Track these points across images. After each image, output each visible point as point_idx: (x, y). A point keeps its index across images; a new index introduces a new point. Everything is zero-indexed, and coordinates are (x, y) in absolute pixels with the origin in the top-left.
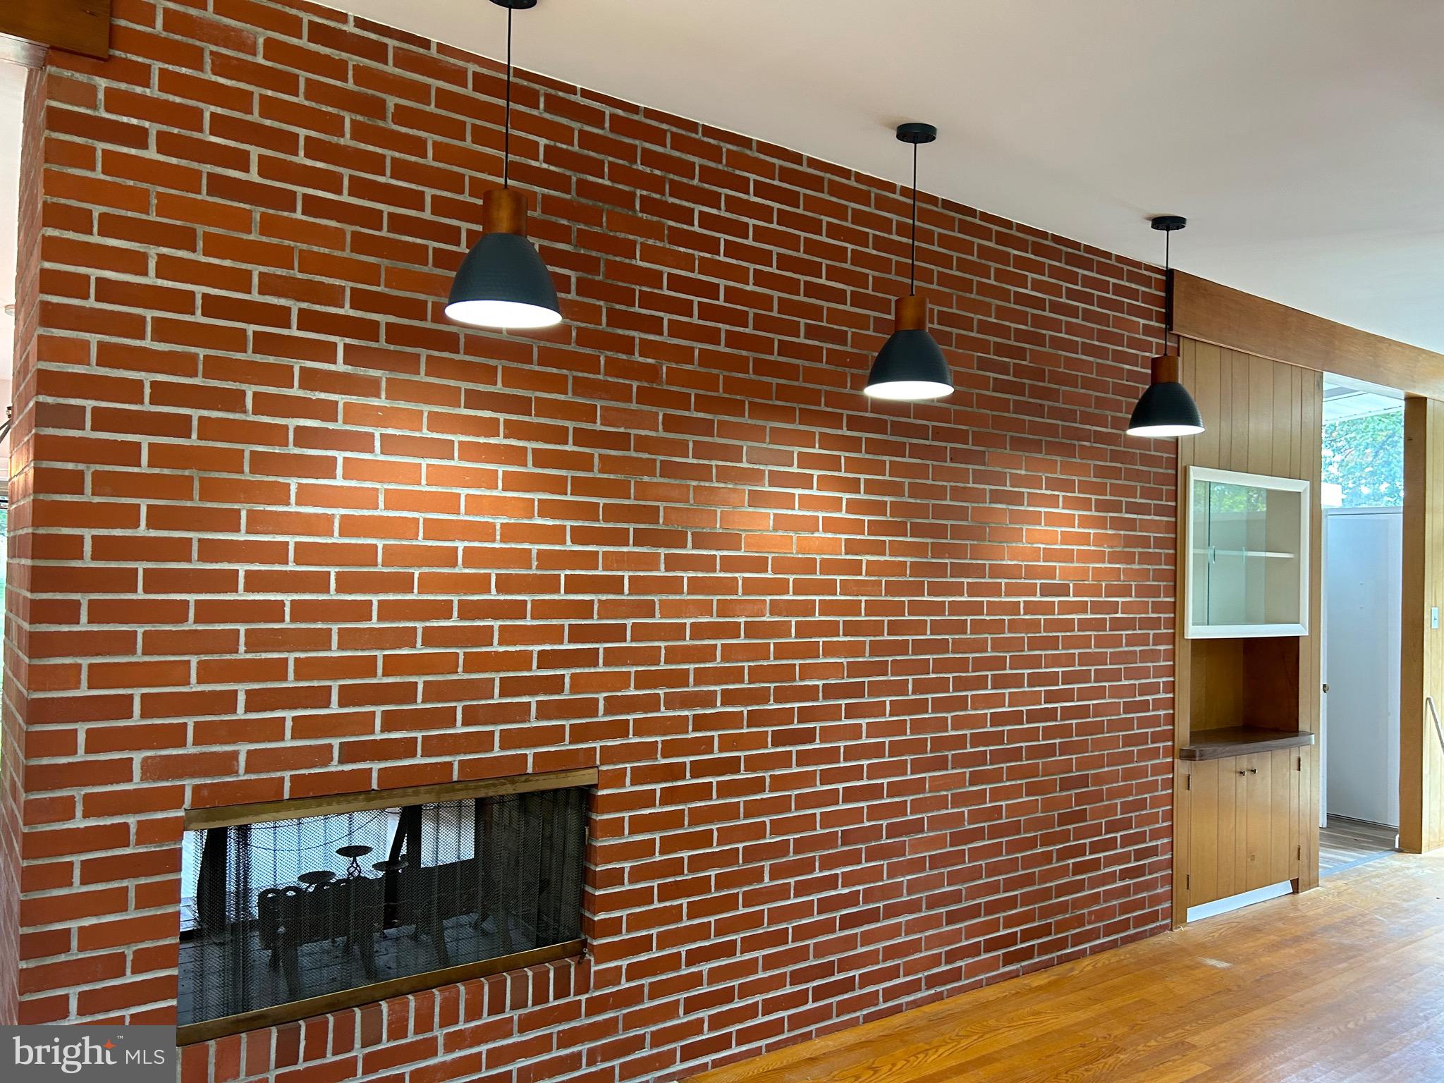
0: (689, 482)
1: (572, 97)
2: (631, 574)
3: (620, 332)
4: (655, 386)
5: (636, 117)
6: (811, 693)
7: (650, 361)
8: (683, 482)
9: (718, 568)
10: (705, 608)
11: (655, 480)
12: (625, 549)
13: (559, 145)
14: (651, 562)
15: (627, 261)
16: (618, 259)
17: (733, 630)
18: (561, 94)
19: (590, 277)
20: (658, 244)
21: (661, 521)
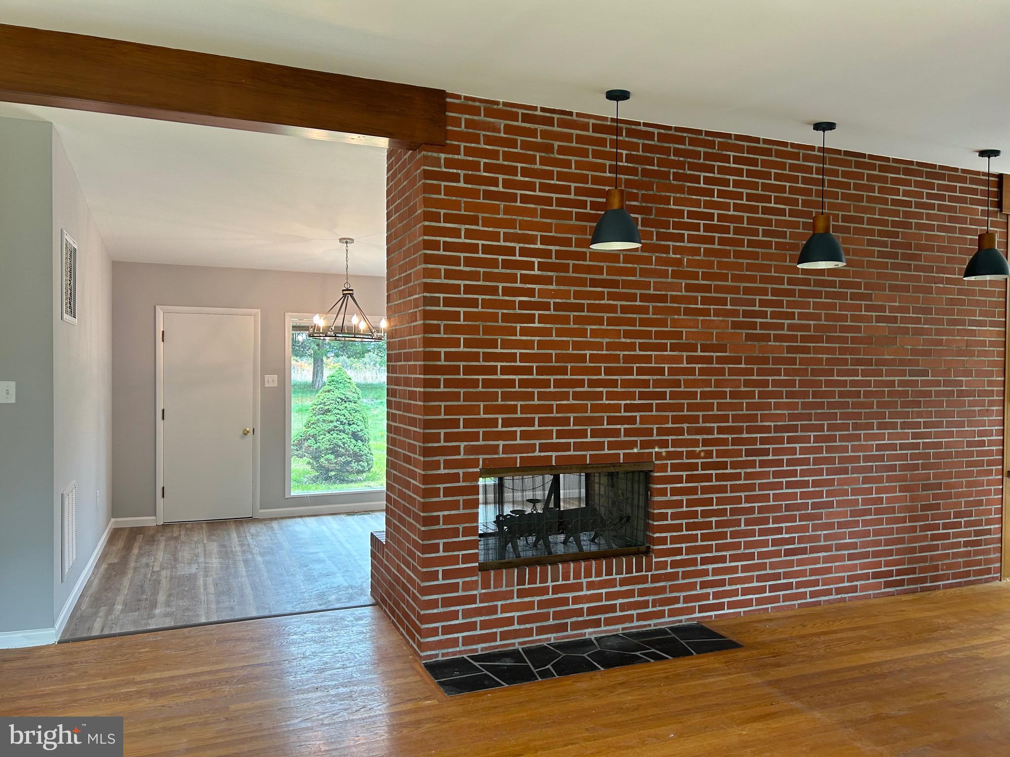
0: (698, 318)
1: (638, 128)
2: (669, 365)
3: (663, 243)
4: (680, 269)
5: (670, 132)
6: (767, 429)
7: (678, 256)
8: (696, 318)
9: (715, 362)
10: (708, 383)
11: (680, 317)
12: (665, 353)
13: (633, 153)
14: (679, 360)
15: (666, 206)
16: (662, 206)
17: (723, 395)
18: (633, 127)
19: (648, 217)
20: (682, 196)
21: (684, 338)
